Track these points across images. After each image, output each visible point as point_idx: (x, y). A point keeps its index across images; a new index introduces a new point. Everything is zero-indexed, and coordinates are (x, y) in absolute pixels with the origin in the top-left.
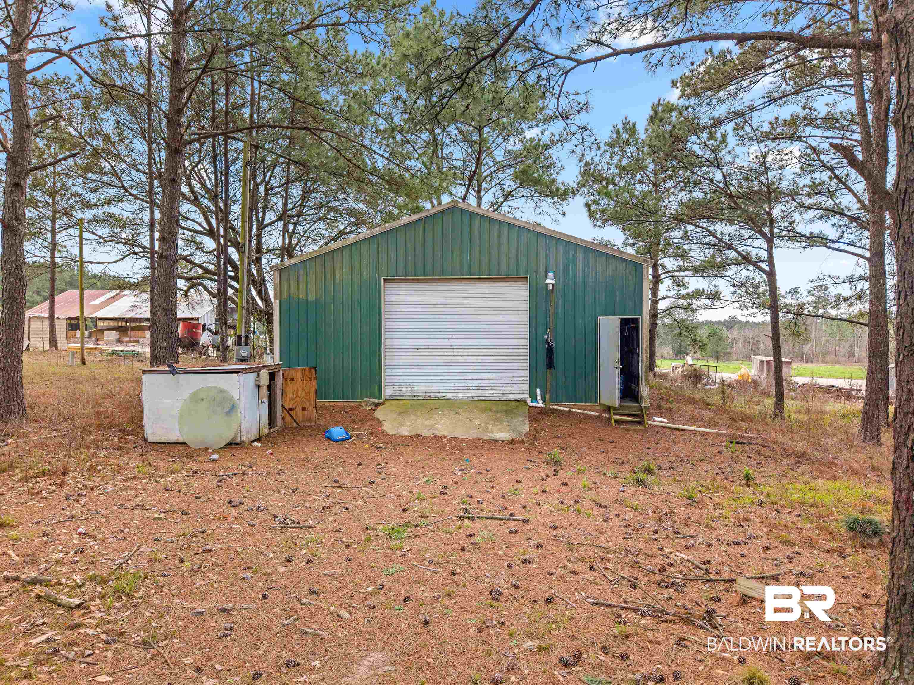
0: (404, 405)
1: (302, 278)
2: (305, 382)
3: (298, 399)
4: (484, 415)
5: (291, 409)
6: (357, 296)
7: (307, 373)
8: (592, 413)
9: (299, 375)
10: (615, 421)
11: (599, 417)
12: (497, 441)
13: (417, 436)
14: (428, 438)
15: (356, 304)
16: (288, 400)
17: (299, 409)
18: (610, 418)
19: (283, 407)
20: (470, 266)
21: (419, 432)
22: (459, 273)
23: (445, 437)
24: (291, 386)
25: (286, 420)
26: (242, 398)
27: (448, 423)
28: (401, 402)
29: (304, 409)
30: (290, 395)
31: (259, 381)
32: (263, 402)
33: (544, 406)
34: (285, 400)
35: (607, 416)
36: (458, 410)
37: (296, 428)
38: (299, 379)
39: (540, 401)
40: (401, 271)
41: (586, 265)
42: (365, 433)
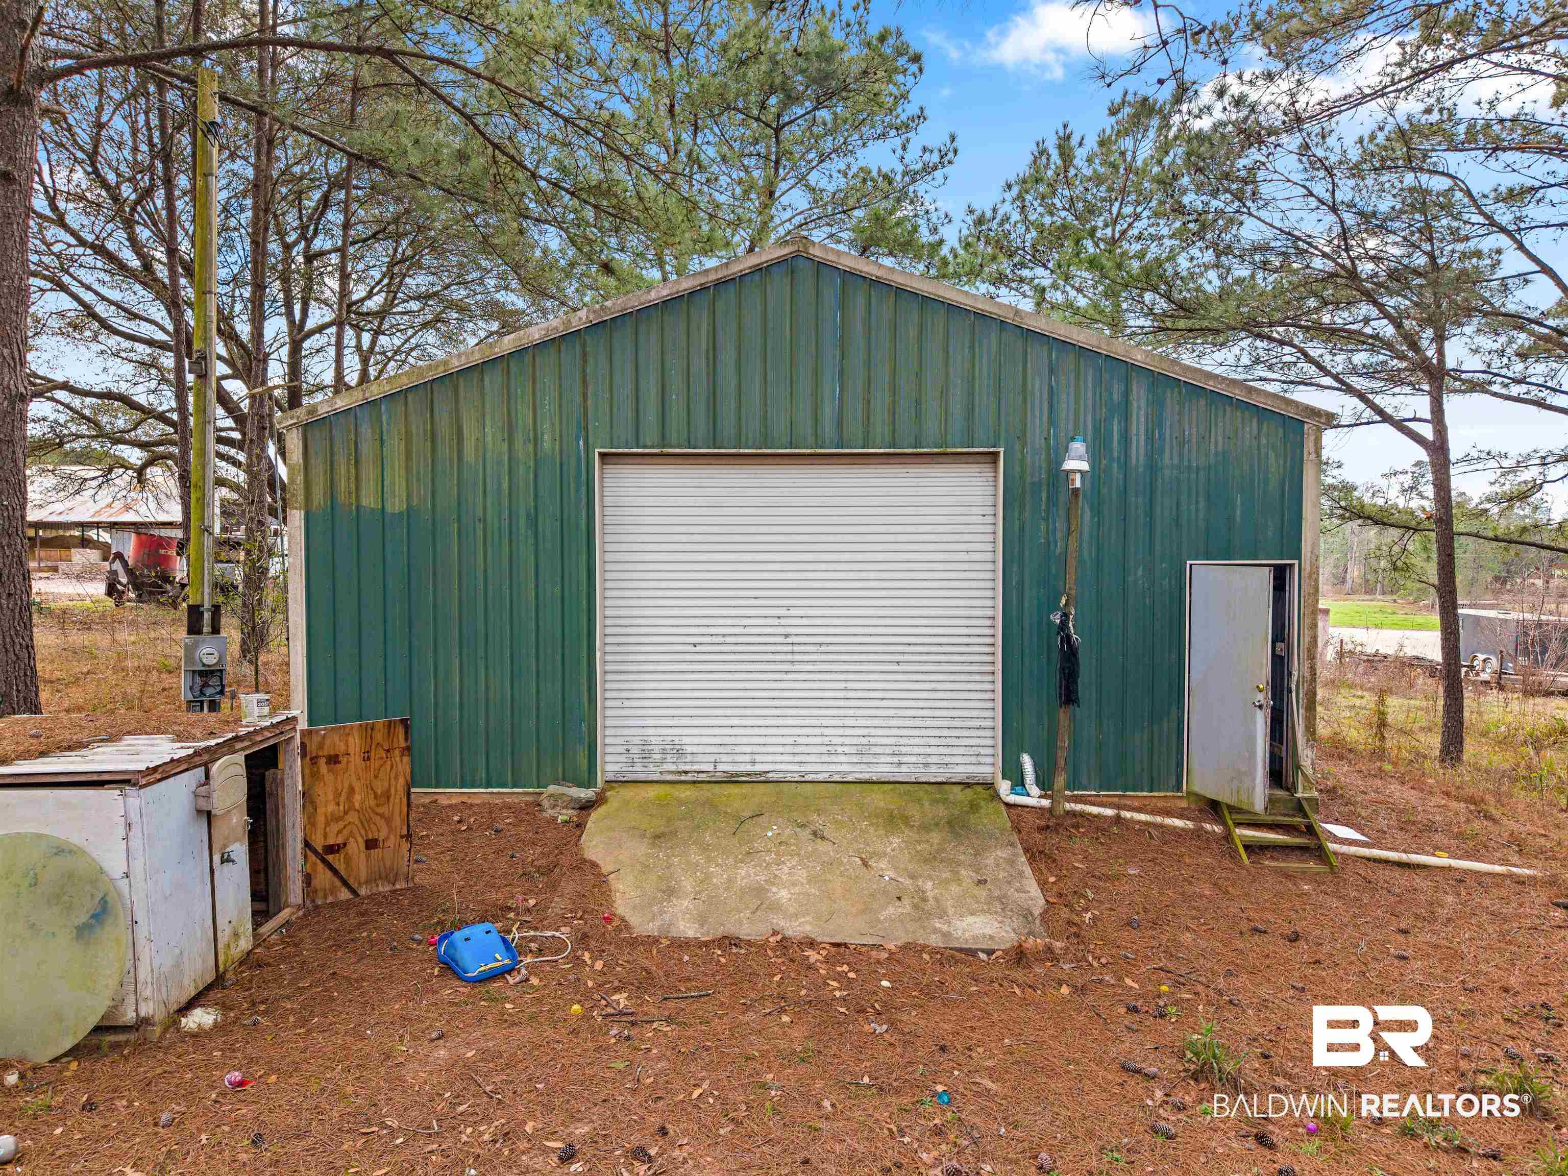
0: (662, 804)
1: (367, 449)
2: (374, 764)
3: (353, 817)
4: (896, 841)
5: (332, 849)
6: (525, 503)
7: (379, 736)
8: (1178, 823)
9: (355, 744)
10: (1247, 847)
11: (1198, 833)
12: (972, 952)
13: (729, 942)
14: (762, 947)
15: (522, 521)
16: (321, 819)
17: (356, 847)
18: (1228, 837)
19: (307, 844)
20: (840, 424)
21: (731, 928)
22: (811, 440)
23: (812, 944)
24: (329, 777)
25: (317, 883)
26: (138, 867)
27: (802, 874)
28: (652, 792)
29: (371, 844)
30: (327, 807)
31: (208, 797)
32: (226, 859)
33: (1046, 803)
34: (310, 821)
35: (1217, 829)
36: (818, 821)
37: (345, 906)
38: (356, 760)
39: (1035, 791)
40: (650, 433)
41: (1155, 422)
42: (564, 933)
